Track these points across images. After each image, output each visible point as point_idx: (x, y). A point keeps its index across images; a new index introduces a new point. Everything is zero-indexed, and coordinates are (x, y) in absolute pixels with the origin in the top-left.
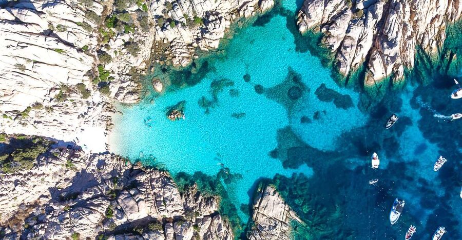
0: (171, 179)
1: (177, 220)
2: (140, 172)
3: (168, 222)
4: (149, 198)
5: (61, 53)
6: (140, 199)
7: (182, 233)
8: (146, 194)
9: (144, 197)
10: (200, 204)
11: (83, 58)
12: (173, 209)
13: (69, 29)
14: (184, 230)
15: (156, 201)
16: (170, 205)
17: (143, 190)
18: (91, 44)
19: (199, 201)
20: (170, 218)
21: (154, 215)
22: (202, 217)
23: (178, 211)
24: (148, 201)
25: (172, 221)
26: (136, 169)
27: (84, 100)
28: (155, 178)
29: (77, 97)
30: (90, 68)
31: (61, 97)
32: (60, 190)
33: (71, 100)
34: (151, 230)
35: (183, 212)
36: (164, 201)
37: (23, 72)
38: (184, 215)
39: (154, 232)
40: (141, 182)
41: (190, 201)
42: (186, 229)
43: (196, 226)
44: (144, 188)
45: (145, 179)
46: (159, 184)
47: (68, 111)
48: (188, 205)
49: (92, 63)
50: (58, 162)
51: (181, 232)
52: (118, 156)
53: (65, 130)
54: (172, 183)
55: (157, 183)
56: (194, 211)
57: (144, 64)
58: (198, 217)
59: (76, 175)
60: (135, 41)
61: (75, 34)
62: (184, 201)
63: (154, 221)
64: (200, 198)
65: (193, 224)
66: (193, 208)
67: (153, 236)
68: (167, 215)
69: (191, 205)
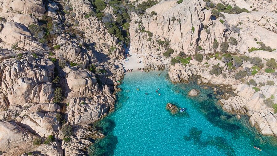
0: (108, 113)
1: (63, 117)
2: (112, 91)
3: (62, 108)
4: (89, 91)
5: (192, 30)
6: (88, 81)
7: (47, 117)
8: (92, 89)
9: (90, 87)
10: (80, 143)
11: (193, 45)
12: (76, 111)
13: (209, 35)
14: (50, 119)
15: (85, 98)
16: (81, 107)
17: (96, 87)
18: (204, 51)
19: (83, 141)
20: (66, 110)
21: (70, 95)
22: (63, 147)
23: (73, 116)
24: (86, 89)
25: (62, 112)
26: (114, 88)
27: (162, 55)
28: (107, 99)
29: (163, 50)
30: (186, 53)
31: (160, 43)
32: (94, 46)
33: (160, 48)
34: (55, 90)
35: (72, 123)
36: (84, 103)
37: (170, 21)
38: (67, 123)
39: (53, 92)
40: (102, 89)
41: (83, 132)
42: (51, 122)
43: (53, 138)
44: (98, 90)
45: (105, 93)
46: (102, 102)
47: (152, 48)
48: (79, 130)
49: (191, 54)
50: (114, 43)
51: (49, 116)
52: (124, 77)
53: (138, 50)
54: (103, 114)
55: (103, 100)
56: (72, 137)
57: (207, 82)
58: (63, 142)
59: (105, 55)
60: (222, 71)
61: (208, 39)
62: (84, 126)
63: (64, 95)
64: (88, 142)
65: (56, 136)
66: (75, 136)
67: (48, 88)
68: (69, 107)
69: (79, 134)
